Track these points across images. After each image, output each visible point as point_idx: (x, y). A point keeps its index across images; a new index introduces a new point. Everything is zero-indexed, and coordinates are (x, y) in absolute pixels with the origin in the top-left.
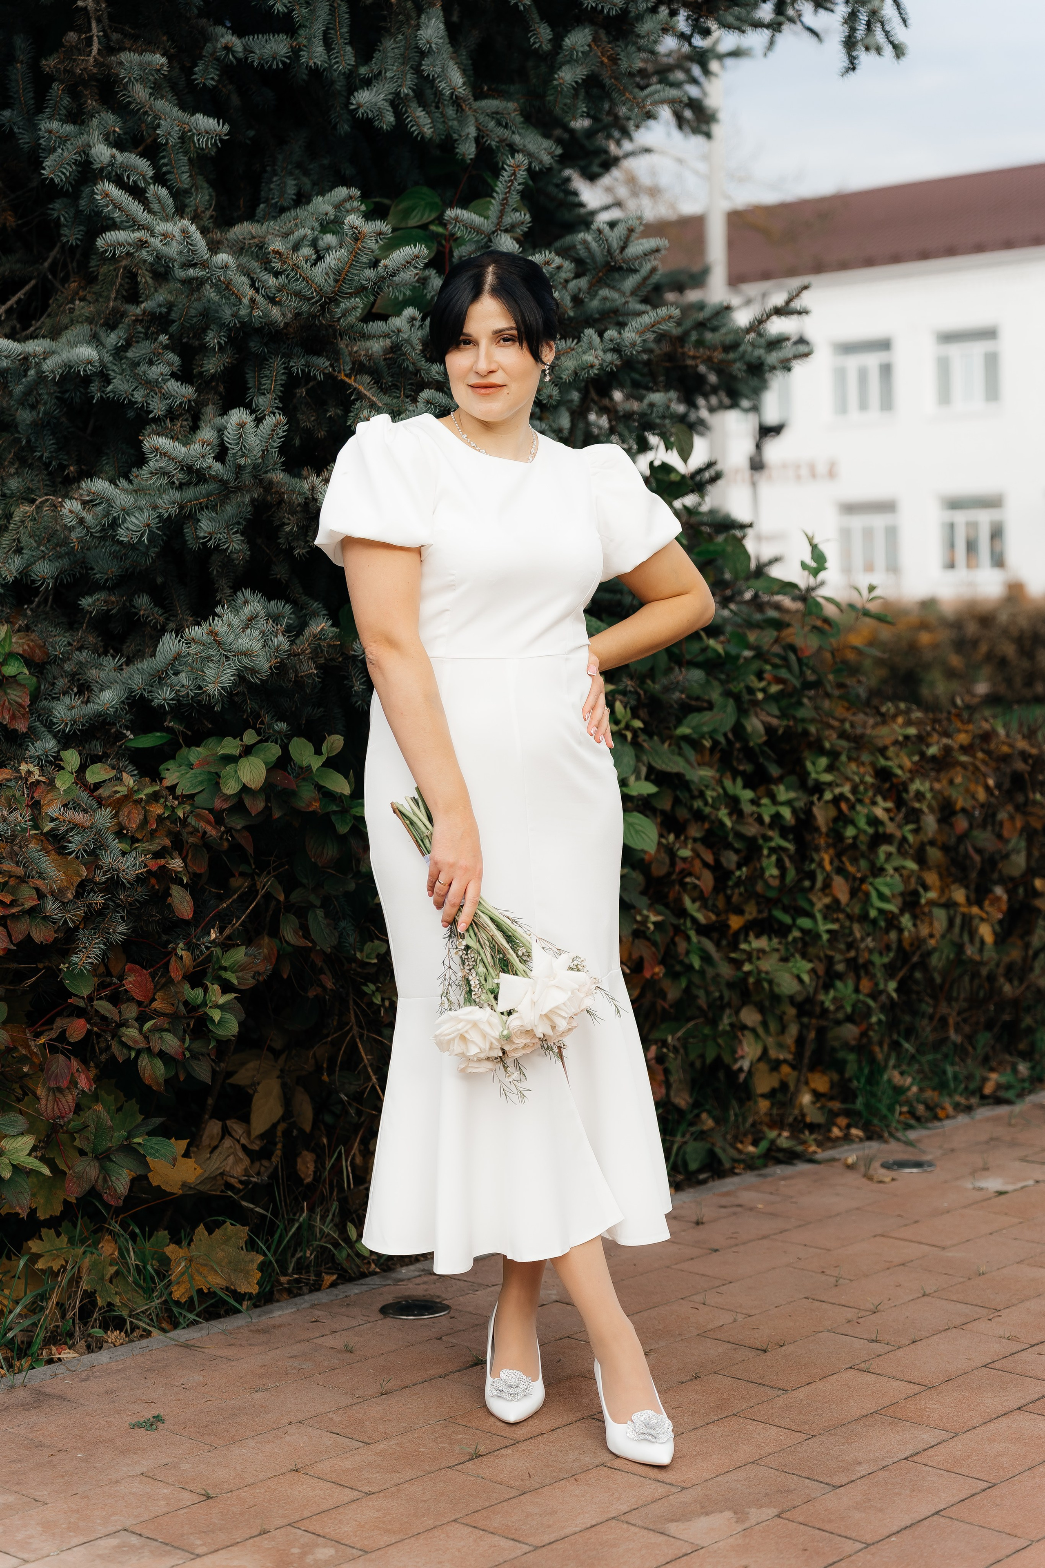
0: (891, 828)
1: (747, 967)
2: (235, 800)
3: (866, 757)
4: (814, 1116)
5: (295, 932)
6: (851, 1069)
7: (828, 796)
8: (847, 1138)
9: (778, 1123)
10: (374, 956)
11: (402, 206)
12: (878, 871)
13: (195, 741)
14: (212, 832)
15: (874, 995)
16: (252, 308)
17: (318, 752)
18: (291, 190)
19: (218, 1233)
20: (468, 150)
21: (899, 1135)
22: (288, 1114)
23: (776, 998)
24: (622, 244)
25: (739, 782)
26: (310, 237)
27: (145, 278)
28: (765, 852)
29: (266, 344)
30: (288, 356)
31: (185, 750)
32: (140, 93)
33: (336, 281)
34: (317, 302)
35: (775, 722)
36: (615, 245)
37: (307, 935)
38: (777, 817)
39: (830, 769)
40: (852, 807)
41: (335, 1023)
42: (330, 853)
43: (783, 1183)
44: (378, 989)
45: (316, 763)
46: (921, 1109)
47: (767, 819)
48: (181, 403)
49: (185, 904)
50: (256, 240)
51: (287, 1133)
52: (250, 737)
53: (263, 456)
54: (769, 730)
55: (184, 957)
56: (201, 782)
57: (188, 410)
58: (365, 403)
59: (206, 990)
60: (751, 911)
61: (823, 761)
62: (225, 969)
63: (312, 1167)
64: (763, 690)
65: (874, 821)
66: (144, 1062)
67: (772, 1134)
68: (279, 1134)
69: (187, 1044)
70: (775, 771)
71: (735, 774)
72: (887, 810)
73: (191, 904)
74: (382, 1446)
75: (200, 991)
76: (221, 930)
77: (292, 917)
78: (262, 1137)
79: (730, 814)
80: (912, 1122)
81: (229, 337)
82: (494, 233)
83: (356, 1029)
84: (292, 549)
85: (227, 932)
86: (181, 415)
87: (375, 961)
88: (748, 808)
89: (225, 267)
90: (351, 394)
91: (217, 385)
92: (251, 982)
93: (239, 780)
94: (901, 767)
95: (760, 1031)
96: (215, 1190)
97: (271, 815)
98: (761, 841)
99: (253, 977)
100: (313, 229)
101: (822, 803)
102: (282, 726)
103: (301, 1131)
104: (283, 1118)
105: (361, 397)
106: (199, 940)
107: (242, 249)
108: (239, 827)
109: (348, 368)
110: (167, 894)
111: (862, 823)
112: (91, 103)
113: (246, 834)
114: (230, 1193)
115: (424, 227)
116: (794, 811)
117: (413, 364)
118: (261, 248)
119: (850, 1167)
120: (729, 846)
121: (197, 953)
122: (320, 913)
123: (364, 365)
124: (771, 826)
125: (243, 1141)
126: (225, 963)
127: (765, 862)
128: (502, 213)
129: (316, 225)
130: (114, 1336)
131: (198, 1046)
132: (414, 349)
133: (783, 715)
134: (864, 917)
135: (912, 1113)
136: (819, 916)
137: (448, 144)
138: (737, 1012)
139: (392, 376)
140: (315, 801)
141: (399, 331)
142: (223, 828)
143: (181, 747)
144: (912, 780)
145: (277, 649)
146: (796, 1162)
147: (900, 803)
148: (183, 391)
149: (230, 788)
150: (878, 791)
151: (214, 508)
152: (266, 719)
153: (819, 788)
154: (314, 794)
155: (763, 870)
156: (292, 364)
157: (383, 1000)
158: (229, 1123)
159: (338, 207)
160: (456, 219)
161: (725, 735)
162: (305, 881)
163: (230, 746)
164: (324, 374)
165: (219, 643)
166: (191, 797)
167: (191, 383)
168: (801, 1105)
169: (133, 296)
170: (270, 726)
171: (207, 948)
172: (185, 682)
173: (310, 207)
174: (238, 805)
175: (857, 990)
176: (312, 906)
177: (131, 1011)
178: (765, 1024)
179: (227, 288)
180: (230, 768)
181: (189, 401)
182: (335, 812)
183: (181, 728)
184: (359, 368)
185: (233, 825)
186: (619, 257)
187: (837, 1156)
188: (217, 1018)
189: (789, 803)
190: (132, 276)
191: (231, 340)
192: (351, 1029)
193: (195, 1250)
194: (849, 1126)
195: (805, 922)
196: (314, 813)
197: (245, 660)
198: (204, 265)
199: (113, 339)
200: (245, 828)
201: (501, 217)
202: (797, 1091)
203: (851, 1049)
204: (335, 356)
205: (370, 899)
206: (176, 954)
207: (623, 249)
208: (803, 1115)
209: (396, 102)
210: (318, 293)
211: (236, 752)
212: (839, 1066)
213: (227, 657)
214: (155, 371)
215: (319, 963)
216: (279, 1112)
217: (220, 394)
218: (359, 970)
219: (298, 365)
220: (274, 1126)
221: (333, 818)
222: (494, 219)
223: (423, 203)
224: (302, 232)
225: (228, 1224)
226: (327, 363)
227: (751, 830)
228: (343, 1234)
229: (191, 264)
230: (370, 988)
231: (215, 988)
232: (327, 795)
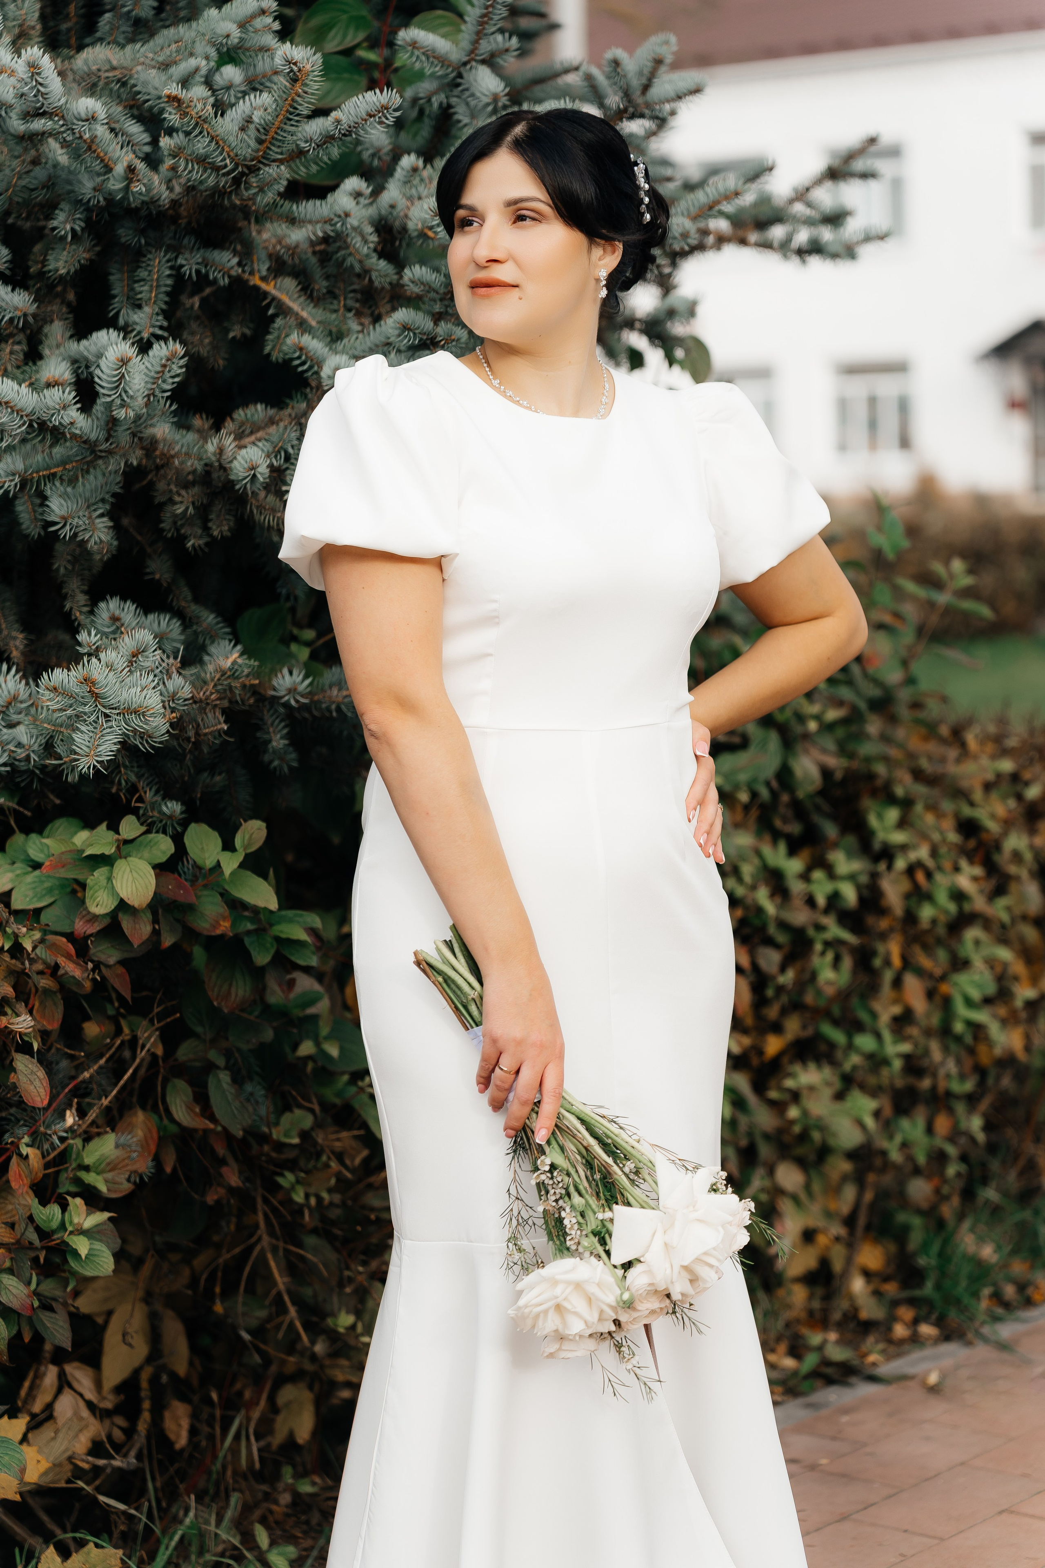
0: (979, 903)
1: (793, 1113)
2: (107, 921)
3: (947, 806)
4: (869, 1310)
5: (189, 1108)
6: (915, 1240)
7: (900, 864)
8: (915, 1340)
9: (820, 1320)
10: (294, 1133)
11: (317, 21)
12: (960, 964)
13: (36, 825)
14: (72, 969)
15: (954, 1136)
16: (131, 181)
17: (228, 846)
19: (76, 1559)
21: (986, 1330)
22: (155, 1354)
23: (824, 1152)
24: (644, 81)
25: (782, 848)
26: (204, 71)
28: (818, 947)
29: (143, 232)
30: (176, 249)
31: (18, 838)
33: (260, 142)
34: (228, 173)
35: (832, 762)
36: (636, 83)
37: (207, 1112)
38: (834, 898)
39: (903, 823)
40: (929, 875)
41: (232, 1227)
42: (241, 993)
43: (845, 1419)
44: (298, 1182)
45: (230, 863)
46: (1009, 1291)
47: (821, 901)
48: (11, 320)
49: (37, 1083)
50: (117, 73)
51: (154, 1380)
52: (130, 827)
53: (147, 405)
54: (826, 773)
55: (31, 1156)
56: (50, 891)
57: (23, 330)
58: (292, 321)
59: (64, 1207)
60: (793, 1027)
61: (893, 814)
62: (87, 1169)
63: (185, 1423)
64: (818, 718)
65: (958, 896)
67: (815, 1339)
68: (144, 1385)
69: (33, 1286)
70: (831, 830)
71: (776, 836)
72: (975, 879)
73: (46, 1082)
75: (55, 1210)
76: (82, 1113)
77: (181, 1084)
78: (118, 1389)
79: (772, 896)
80: (1000, 1311)
81: (88, 221)
82: (465, 64)
83: (266, 1240)
84: (184, 538)
85: (92, 1115)
86: (11, 335)
87: (296, 1141)
88: (797, 887)
89: (92, 119)
90: (268, 306)
91: (64, 290)
92: (126, 1187)
93: (113, 892)
94: (993, 816)
95: (803, 1196)
96: (59, 1481)
97: (159, 942)
98: (811, 932)
99: (128, 1180)
100: (207, 58)
101: (893, 875)
102: (174, 808)
103: (173, 1375)
104: (149, 1360)
105: (283, 311)
106: (48, 1127)
107: (95, 85)
108: (112, 961)
109: (264, 268)
110: (9, 1067)
111: (942, 897)
113: (120, 970)
114: (81, 1484)
115: (347, 52)
116: (859, 888)
117: (360, 262)
118: (124, 84)
119: (934, 1390)
120: (769, 942)
121: (46, 1146)
122: (225, 1077)
123: (284, 263)
124: (827, 911)
125: (90, 1395)
126: (88, 1161)
127: (816, 961)
128: (480, 35)
129: (213, 54)
131: (49, 1287)
132: (366, 242)
133: (843, 750)
134: (945, 1032)
135: (997, 1297)
136: (887, 1036)
138: (771, 1171)
139: (327, 277)
140: (224, 918)
141: (347, 215)
142: (90, 965)
143: (13, 832)
144: (1005, 834)
145: (173, 697)
146: (853, 1380)
147: (991, 868)
148: (14, 301)
149: (100, 904)
150: (963, 851)
151: (73, 482)
152: (149, 795)
153: (887, 854)
154: (223, 909)
155: (814, 976)
156: (180, 261)
157: (307, 1196)
158: (69, 1368)
159: (244, 23)
160: (414, 44)
161: (768, 784)
162: (199, 1029)
163: (102, 838)
164: (230, 277)
165: (96, 696)
166: (37, 912)
167: (26, 288)
168: (851, 1297)
170: (153, 806)
171: (62, 1139)
172: (25, 740)
173: (196, 26)
174: (112, 929)
175: (930, 1130)
176: (210, 1067)
178: (808, 1187)
179: (89, 148)
180: (100, 874)
181: (25, 315)
182: (249, 933)
183: (13, 805)
184: (279, 267)
185: (102, 957)
186: (640, 100)
187: (911, 1371)
188: (83, 1251)
189: (852, 878)
191: (90, 225)
192: (259, 1239)
194: (916, 1322)
195: (866, 1042)
196: (222, 936)
197: (136, 722)
198: (58, 114)
200: (121, 962)
201: (476, 42)
202: (845, 1274)
203: (919, 1212)
204: (246, 253)
205: (288, 1049)
206: (20, 1155)
207: (646, 88)
208: (856, 1310)
210: (232, 161)
211: (110, 850)
212: (901, 1236)
213: (106, 716)
215: (221, 1150)
216: (142, 1350)
217: (69, 305)
218: (274, 1155)
219: (190, 263)
220: (136, 1372)
221: (247, 941)
222: (466, 44)
223: (344, 17)
224: (193, 62)
225: (91, 1545)
226: (235, 260)
227: (800, 917)
228: (248, 1539)
229: (39, 113)
230: (287, 1179)
231: (77, 1204)
232: (236, 906)
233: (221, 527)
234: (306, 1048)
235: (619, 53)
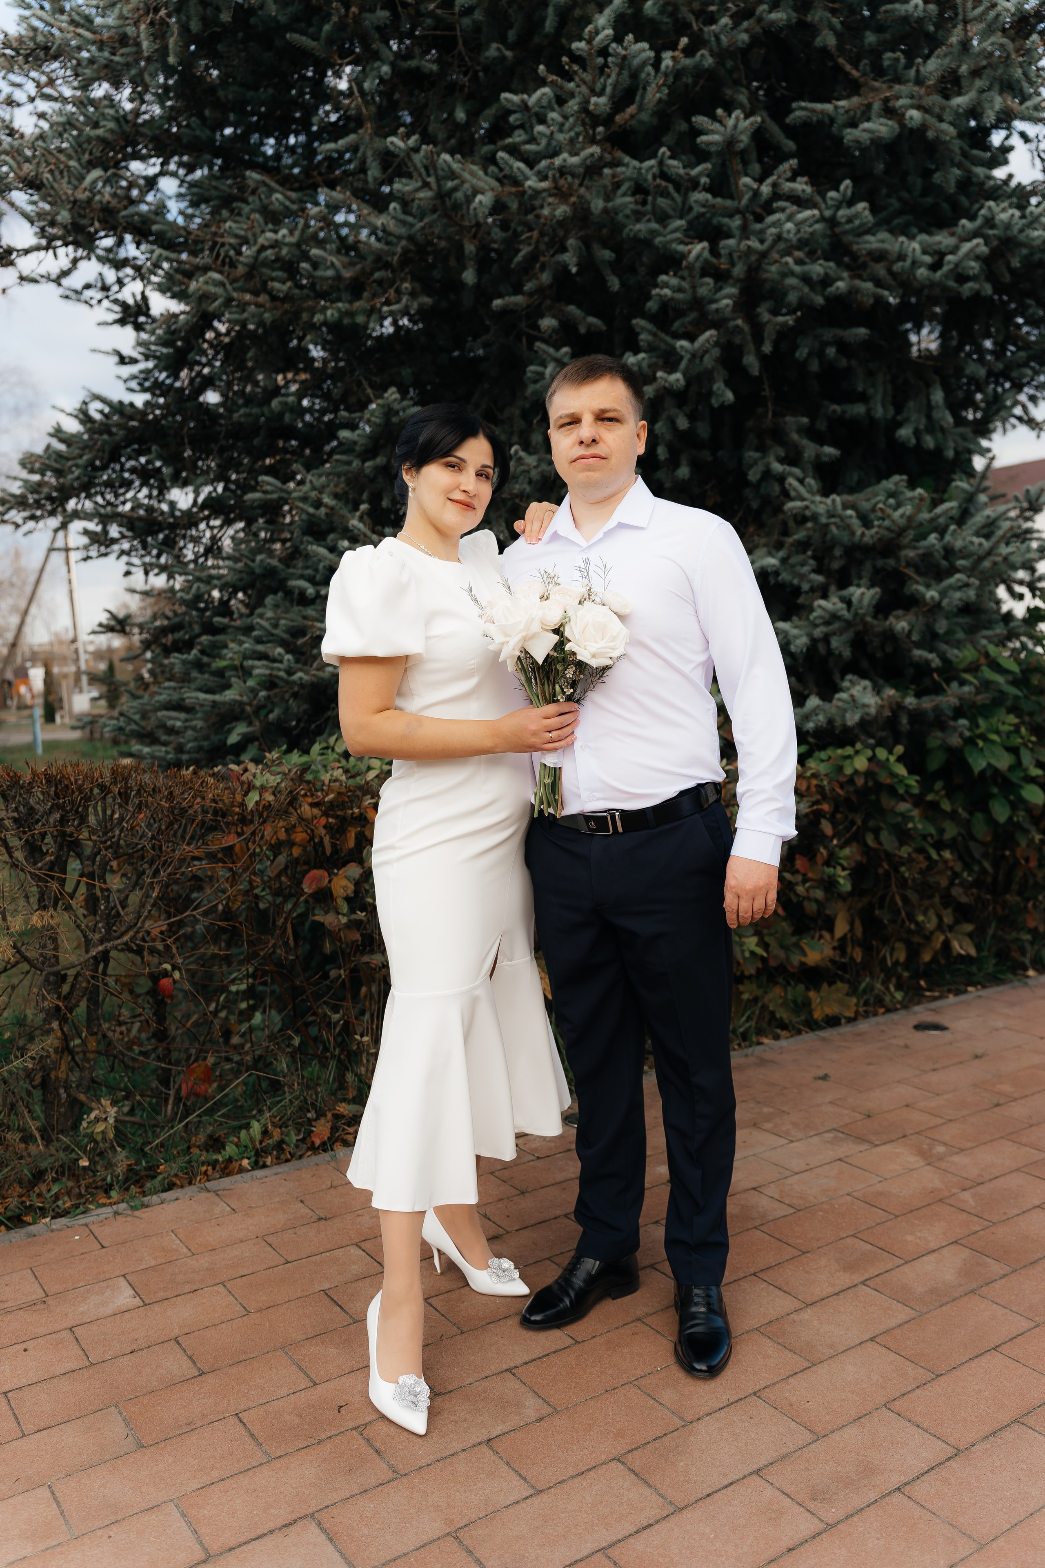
2: (850, 777)
5: (873, 842)
13: (823, 748)
14: (841, 792)
16: (862, 537)
17: (891, 754)
18: (855, 477)
19: (833, 986)
20: (950, 454)
22: (852, 930)
26: (883, 500)
27: (791, 524)
29: (864, 554)
30: (875, 559)
32: (795, 436)
33: (906, 522)
34: (896, 532)
37: (879, 843)
41: (884, 884)
44: (907, 870)
45: (892, 759)
48: (818, 584)
49: (828, 828)
50: (856, 502)
52: (858, 746)
59: (835, 869)
62: (841, 857)
66: (806, 903)
73: (831, 828)
74: (946, 1096)
75: (832, 869)
76: (841, 839)
81: (846, 551)
83: (895, 889)
84: (876, 654)
85: (843, 841)
86: (819, 589)
87: (906, 856)
90: (905, 577)
91: (838, 575)
92: (854, 865)
93: (853, 767)
96: (827, 965)
97: (867, 785)
99: (855, 862)
100: (884, 496)
102: (872, 741)
103: (857, 937)
104: (850, 931)
105: (910, 578)
106: (830, 843)
107: (851, 506)
108: (851, 790)
109: (904, 564)
110: (819, 823)
112: (769, 442)
113: (854, 794)
114: (833, 967)
118: (857, 506)
121: (830, 850)
122: (885, 832)
123: (911, 562)
126: (842, 855)
129: (886, 494)
130: (784, 1033)
137: (939, 451)
139: (926, 567)
140: (889, 778)
141: (932, 545)
142: (845, 790)
145: (876, 703)
148: (819, 578)
149: (848, 771)
151: (841, 635)
152: (867, 736)
154: (889, 775)
156: (877, 563)
157: (910, 875)
158: (829, 933)
159: (896, 484)
162: (877, 815)
163: (849, 750)
164: (892, 567)
167: (823, 575)
169: (786, 533)
170: (867, 742)
171: (834, 848)
173: (882, 485)
174: (851, 780)
176: (881, 828)
177: (799, 878)
179: (848, 527)
180: (848, 762)
181: (823, 583)
182: (897, 783)
184: (909, 564)
188: (841, 883)
190: (785, 523)
191: (847, 553)
192: (893, 889)
193: (822, 994)
196: (887, 784)
197: (866, 711)
198: (840, 516)
199: (781, 554)
200: (854, 791)
204: (898, 559)
206: (821, 851)
209: (917, 433)
210: (898, 528)
211: (851, 754)
213: (857, 708)
214: (805, 569)
215: (883, 856)
216: (848, 928)
217: (840, 580)
219: (880, 563)
220: (845, 935)
221: (895, 785)
224: (879, 498)
225: (838, 982)
226: (895, 562)
228: (888, 989)
229: (833, 516)
230: (903, 869)
231: (839, 868)
232: (893, 775)
233: (889, 649)
234: (910, 825)
235: (1029, 487)
